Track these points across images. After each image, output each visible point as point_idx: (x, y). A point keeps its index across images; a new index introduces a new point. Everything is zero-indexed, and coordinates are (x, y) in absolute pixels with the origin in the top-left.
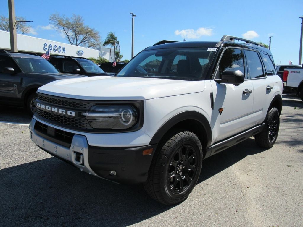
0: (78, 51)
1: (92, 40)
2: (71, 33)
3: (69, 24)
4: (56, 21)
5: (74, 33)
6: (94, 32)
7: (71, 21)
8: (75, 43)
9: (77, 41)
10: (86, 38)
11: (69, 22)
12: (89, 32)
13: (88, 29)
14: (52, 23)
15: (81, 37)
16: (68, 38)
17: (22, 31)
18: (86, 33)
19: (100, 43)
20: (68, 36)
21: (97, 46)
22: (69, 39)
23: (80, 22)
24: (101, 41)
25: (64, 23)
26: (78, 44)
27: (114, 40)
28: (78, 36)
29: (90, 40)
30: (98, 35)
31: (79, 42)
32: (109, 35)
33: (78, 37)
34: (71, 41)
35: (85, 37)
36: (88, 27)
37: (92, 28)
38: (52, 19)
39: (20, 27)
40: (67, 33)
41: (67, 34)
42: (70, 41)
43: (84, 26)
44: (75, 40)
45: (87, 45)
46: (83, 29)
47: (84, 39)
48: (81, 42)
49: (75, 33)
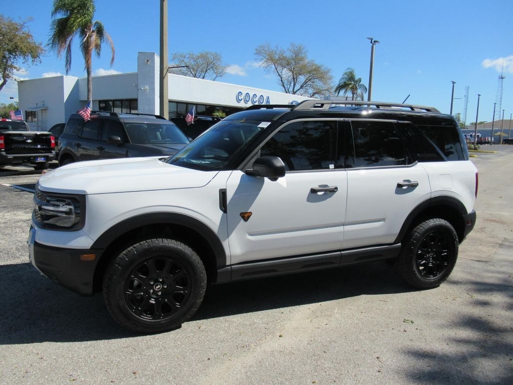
0: (291, 102)
1: (319, 84)
2: (286, 73)
3: (284, 58)
4: (264, 55)
5: (291, 73)
6: (322, 69)
7: (288, 54)
8: (291, 89)
9: (294, 85)
10: (310, 80)
11: (284, 55)
12: (315, 70)
13: (312, 66)
14: (258, 59)
15: (302, 79)
16: (282, 80)
17: (215, 73)
18: (310, 72)
19: (331, 88)
20: (281, 78)
21: (327, 92)
22: (283, 83)
23: (300, 55)
24: (332, 85)
25: (277, 57)
26: (297, 91)
27: (353, 82)
28: (296, 77)
29: (315, 83)
30: (330, 74)
31: (297, 87)
32: (346, 73)
33: (297, 80)
34: (286, 87)
35: (307, 79)
36: (314, 62)
37: (319, 64)
38: (258, 53)
39: (212, 67)
40: (280, 74)
41: (280, 76)
42: (283, 86)
43: (307, 61)
44: (292, 84)
45: (311, 91)
46: (305, 65)
47: (305, 82)
48: (302, 87)
49: (293, 73)
